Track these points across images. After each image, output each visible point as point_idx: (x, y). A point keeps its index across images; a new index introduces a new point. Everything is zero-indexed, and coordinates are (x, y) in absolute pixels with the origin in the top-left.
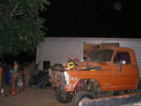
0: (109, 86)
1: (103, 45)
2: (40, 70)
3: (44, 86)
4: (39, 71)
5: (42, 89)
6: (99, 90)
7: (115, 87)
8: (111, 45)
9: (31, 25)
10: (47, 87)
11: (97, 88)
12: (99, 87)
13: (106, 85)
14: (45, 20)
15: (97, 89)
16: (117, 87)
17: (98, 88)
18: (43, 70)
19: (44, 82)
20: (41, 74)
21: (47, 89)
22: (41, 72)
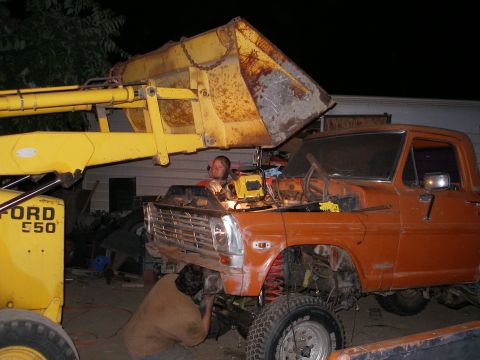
0: (387, 271)
1: (333, 120)
2: (98, 212)
3: (116, 273)
4: (94, 215)
5: (109, 282)
6: (346, 285)
7: (406, 274)
8: (362, 120)
9: (70, 38)
10: (127, 275)
11: (339, 278)
12: (346, 274)
13: (377, 266)
14: (121, 21)
15: (337, 282)
16: (415, 273)
17: (343, 279)
18: (107, 210)
19: (113, 254)
20: (103, 227)
21: (129, 280)
22: (103, 219)
